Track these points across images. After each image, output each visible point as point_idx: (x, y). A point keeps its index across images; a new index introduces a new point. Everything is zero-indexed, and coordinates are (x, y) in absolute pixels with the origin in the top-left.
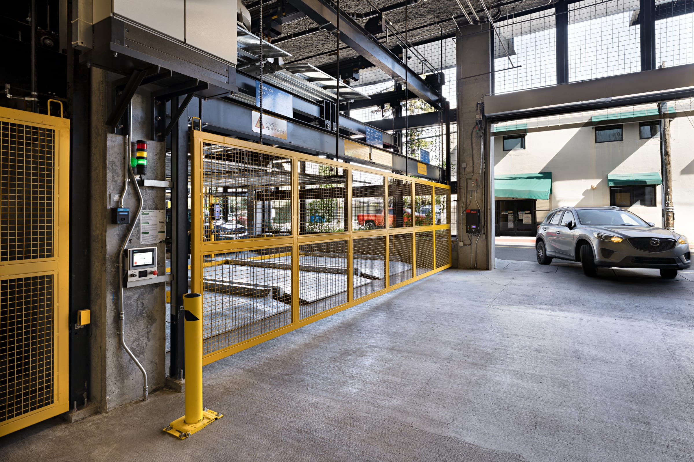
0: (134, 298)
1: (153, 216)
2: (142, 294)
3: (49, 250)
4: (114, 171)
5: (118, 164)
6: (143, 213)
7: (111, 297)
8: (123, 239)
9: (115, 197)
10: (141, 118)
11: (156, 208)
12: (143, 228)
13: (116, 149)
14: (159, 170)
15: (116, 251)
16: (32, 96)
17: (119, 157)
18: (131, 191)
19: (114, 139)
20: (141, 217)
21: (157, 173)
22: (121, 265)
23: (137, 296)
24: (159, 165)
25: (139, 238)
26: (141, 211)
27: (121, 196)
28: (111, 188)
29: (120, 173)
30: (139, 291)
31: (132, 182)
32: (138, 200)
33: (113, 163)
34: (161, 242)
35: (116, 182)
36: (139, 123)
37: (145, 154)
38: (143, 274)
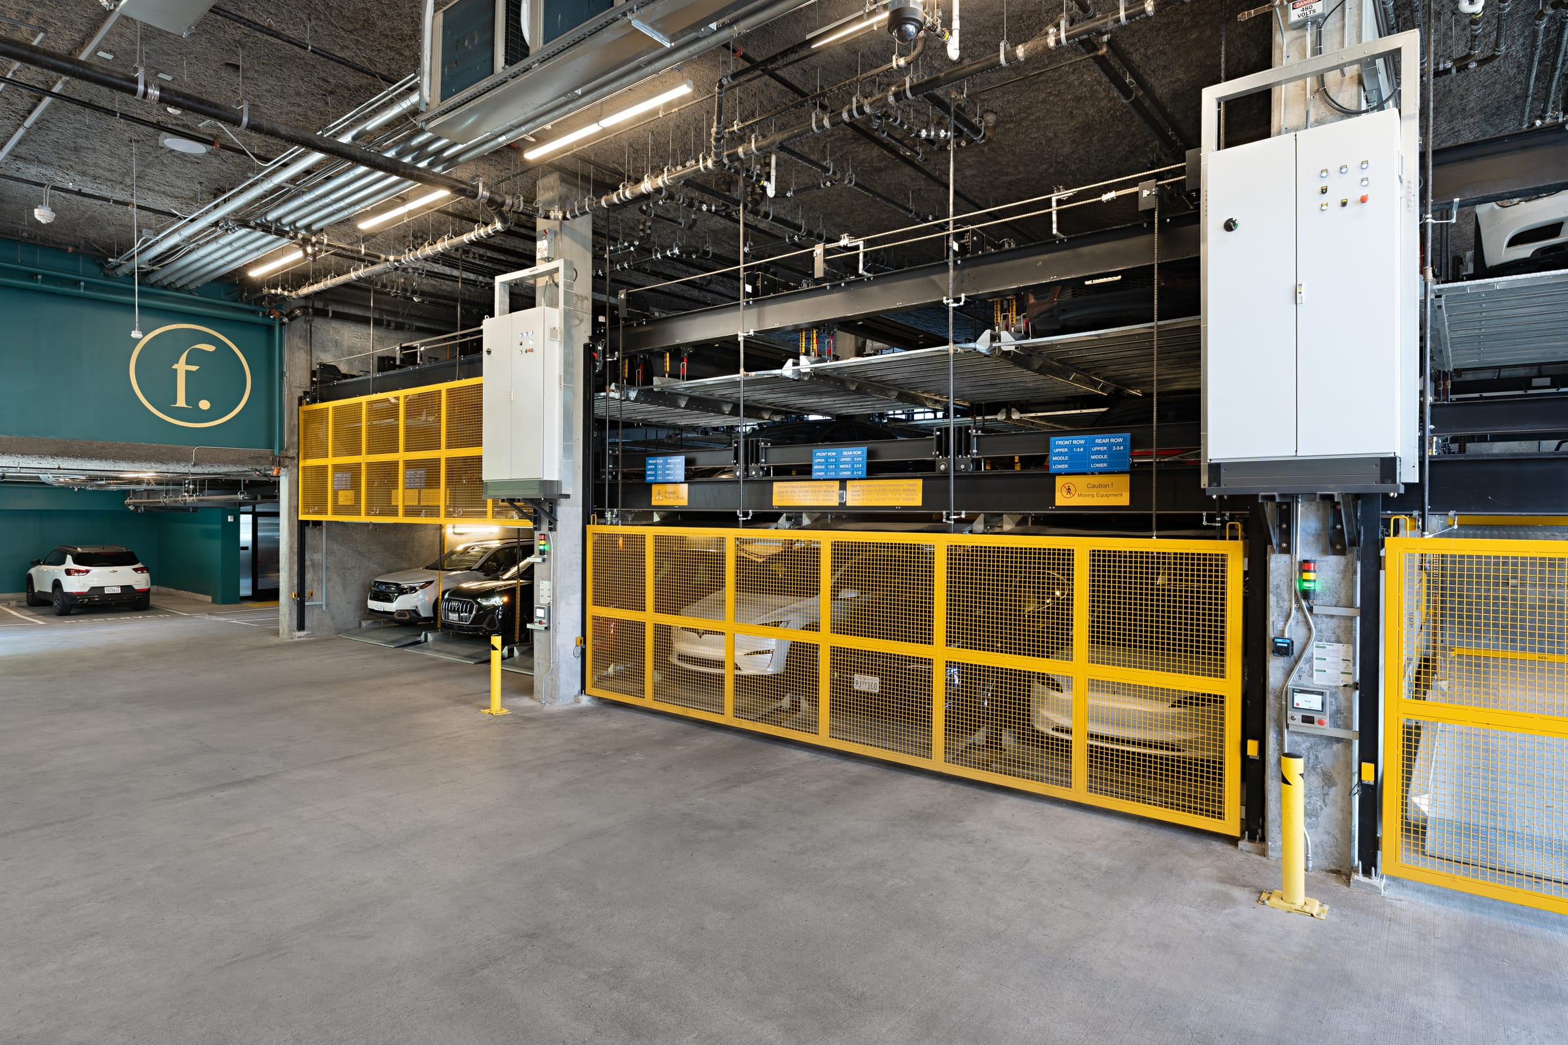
0: (1304, 746)
1: (1333, 651)
2: (1315, 744)
3: (1222, 671)
4: (1278, 595)
5: (1284, 587)
6: (1317, 647)
7: (1275, 736)
8: (1288, 674)
9: (1280, 625)
10: (1316, 530)
11: (1338, 641)
12: (1316, 664)
13: (1282, 571)
14: (1343, 592)
15: (1281, 685)
16: (1215, 522)
17: (1284, 579)
18: (1301, 618)
19: (1279, 560)
20: (1314, 650)
21: (1340, 597)
22: (1284, 703)
23: (1308, 744)
24: (1342, 585)
25: (1312, 676)
26: (1314, 643)
27: (1285, 624)
28: (1276, 614)
29: (1286, 597)
30: (1312, 740)
31: (1300, 608)
32: (1310, 629)
33: (1278, 587)
34: (1345, 686)
35: (1281, 607)
36: (1313, 535)
37: (1311, 576)
38: (1308, 720)
